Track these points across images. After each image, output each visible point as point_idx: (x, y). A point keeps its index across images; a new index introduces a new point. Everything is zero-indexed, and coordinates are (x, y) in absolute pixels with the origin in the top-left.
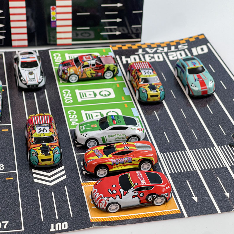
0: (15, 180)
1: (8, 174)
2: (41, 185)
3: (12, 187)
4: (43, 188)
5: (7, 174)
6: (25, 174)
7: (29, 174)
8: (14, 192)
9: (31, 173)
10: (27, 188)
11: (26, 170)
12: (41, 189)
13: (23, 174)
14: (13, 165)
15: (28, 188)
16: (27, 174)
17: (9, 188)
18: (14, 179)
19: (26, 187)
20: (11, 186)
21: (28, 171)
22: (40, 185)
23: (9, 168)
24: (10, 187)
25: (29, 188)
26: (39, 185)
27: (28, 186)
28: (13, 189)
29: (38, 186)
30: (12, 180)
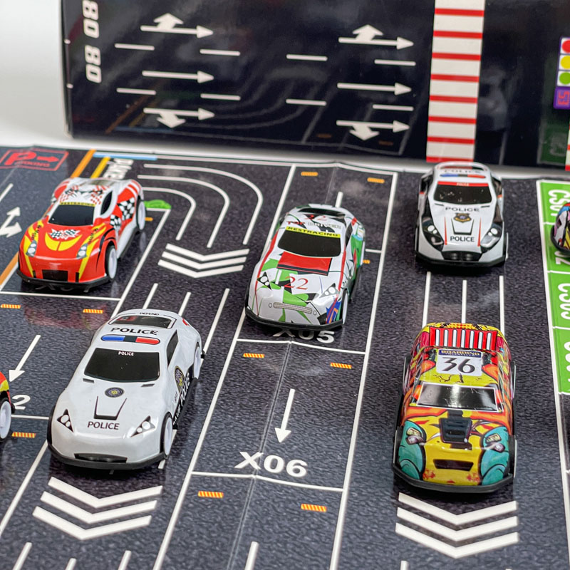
0: (332, 516)
1: (314, 494)
2: (420, 549)
3: (315, 537)
4: (423, 559)
5: (311, 492)
6: (370, 503)
7: (386, 507)
8: (316, 552)
9: (393, 503)
10: (365, 548)
11: (378, 490)
12: (415, 563)
13: (363, 503)
14: (336, 470)
15: (368, 550)
16: (377, 504)
17: (303, 536)
18: (328, 512)
19: (363, 545)
20: (313, 532)
21: (386, 495)
22: (415, 549)
23: (321, 475)
24: (307, 535)
25: (372, 550)
26: (413, 547)
27: (370, 543)
28: (316, 541)
29: (408, 550)
30: (321, 514)
